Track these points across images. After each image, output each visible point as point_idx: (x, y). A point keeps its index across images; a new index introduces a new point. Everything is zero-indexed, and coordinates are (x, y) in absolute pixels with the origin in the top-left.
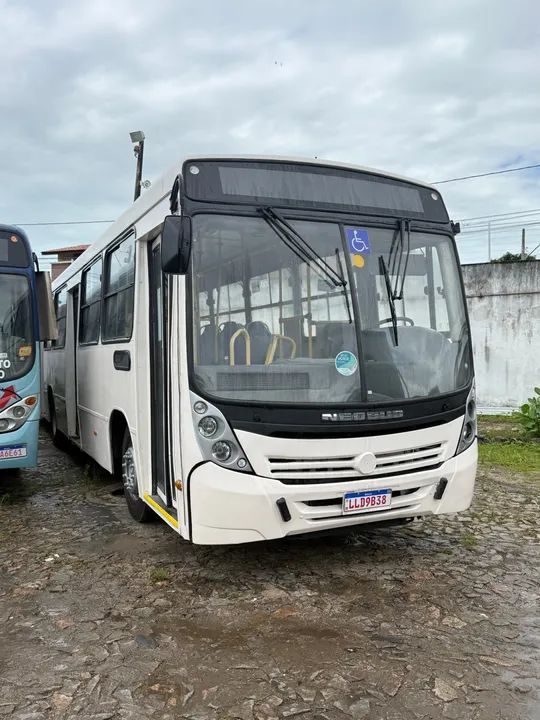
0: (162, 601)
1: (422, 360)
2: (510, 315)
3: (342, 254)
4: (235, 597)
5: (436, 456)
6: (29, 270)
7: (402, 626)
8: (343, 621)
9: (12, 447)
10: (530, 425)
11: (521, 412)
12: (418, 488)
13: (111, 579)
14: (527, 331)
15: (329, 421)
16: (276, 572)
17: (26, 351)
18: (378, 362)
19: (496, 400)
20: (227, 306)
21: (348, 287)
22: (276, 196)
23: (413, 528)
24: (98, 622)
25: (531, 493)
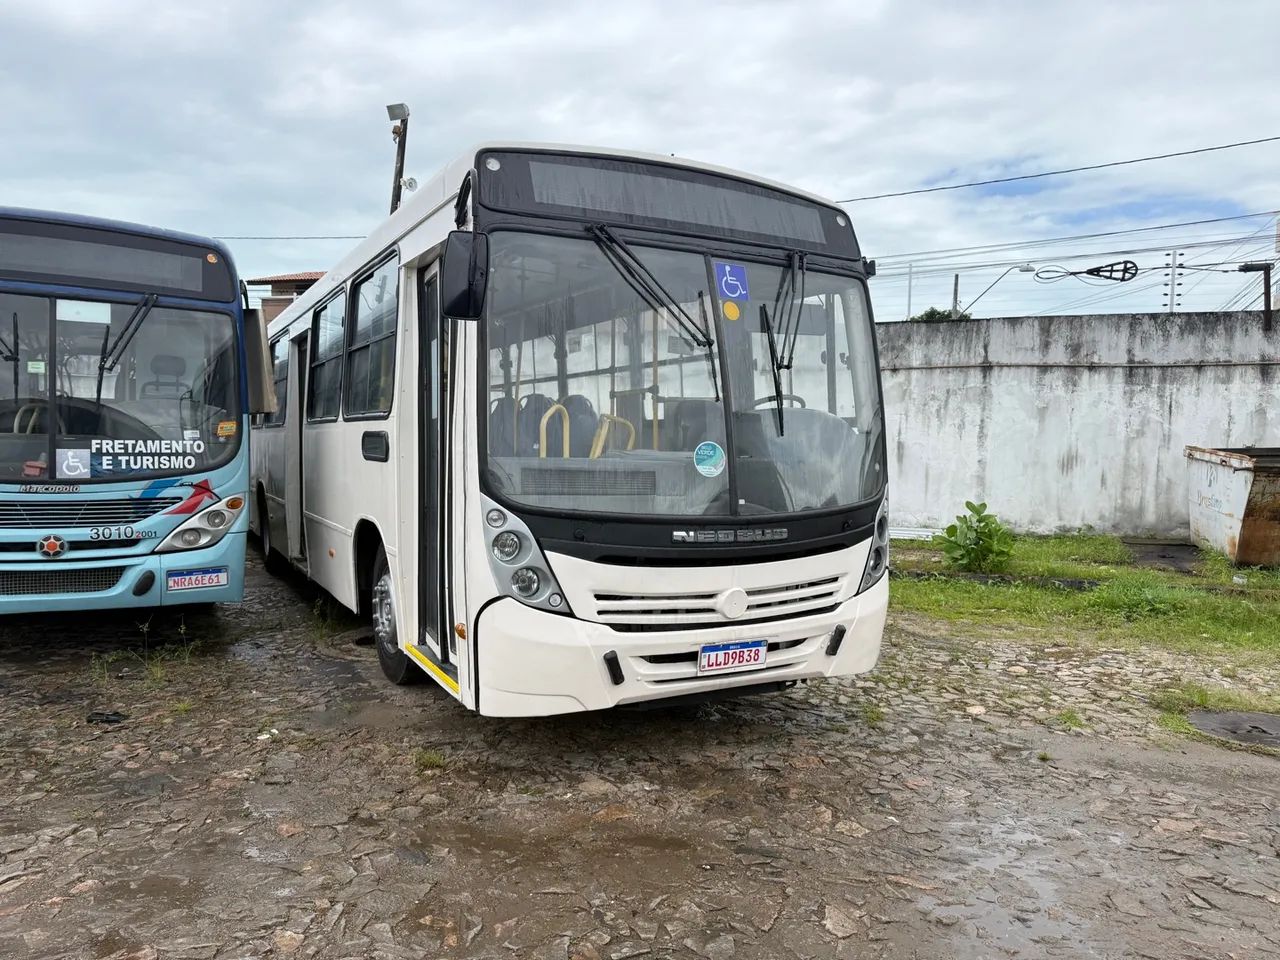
0: (433, 798)
1: (816, 458)
2: (934, 398)
3: (707, 300)
4: (541, 792)
5: (831, 594)
6: (234, 307)
7: (779, 834)
8: (695, 826)
9: (205, 571)
10: (957, 554)
11: (945, 535)
12: (805, 639)
13: (358, 766)
14: (957, 421)
15: (683, 542)
16: (599, 756)
17: (228, 428)
18: (754, 459)
19: (910, 517)
20: (531, 372)
21: (715, 348)
22: (613, 210)
23: (793, 696)
24: (339, 828)
25: (958, 650)
